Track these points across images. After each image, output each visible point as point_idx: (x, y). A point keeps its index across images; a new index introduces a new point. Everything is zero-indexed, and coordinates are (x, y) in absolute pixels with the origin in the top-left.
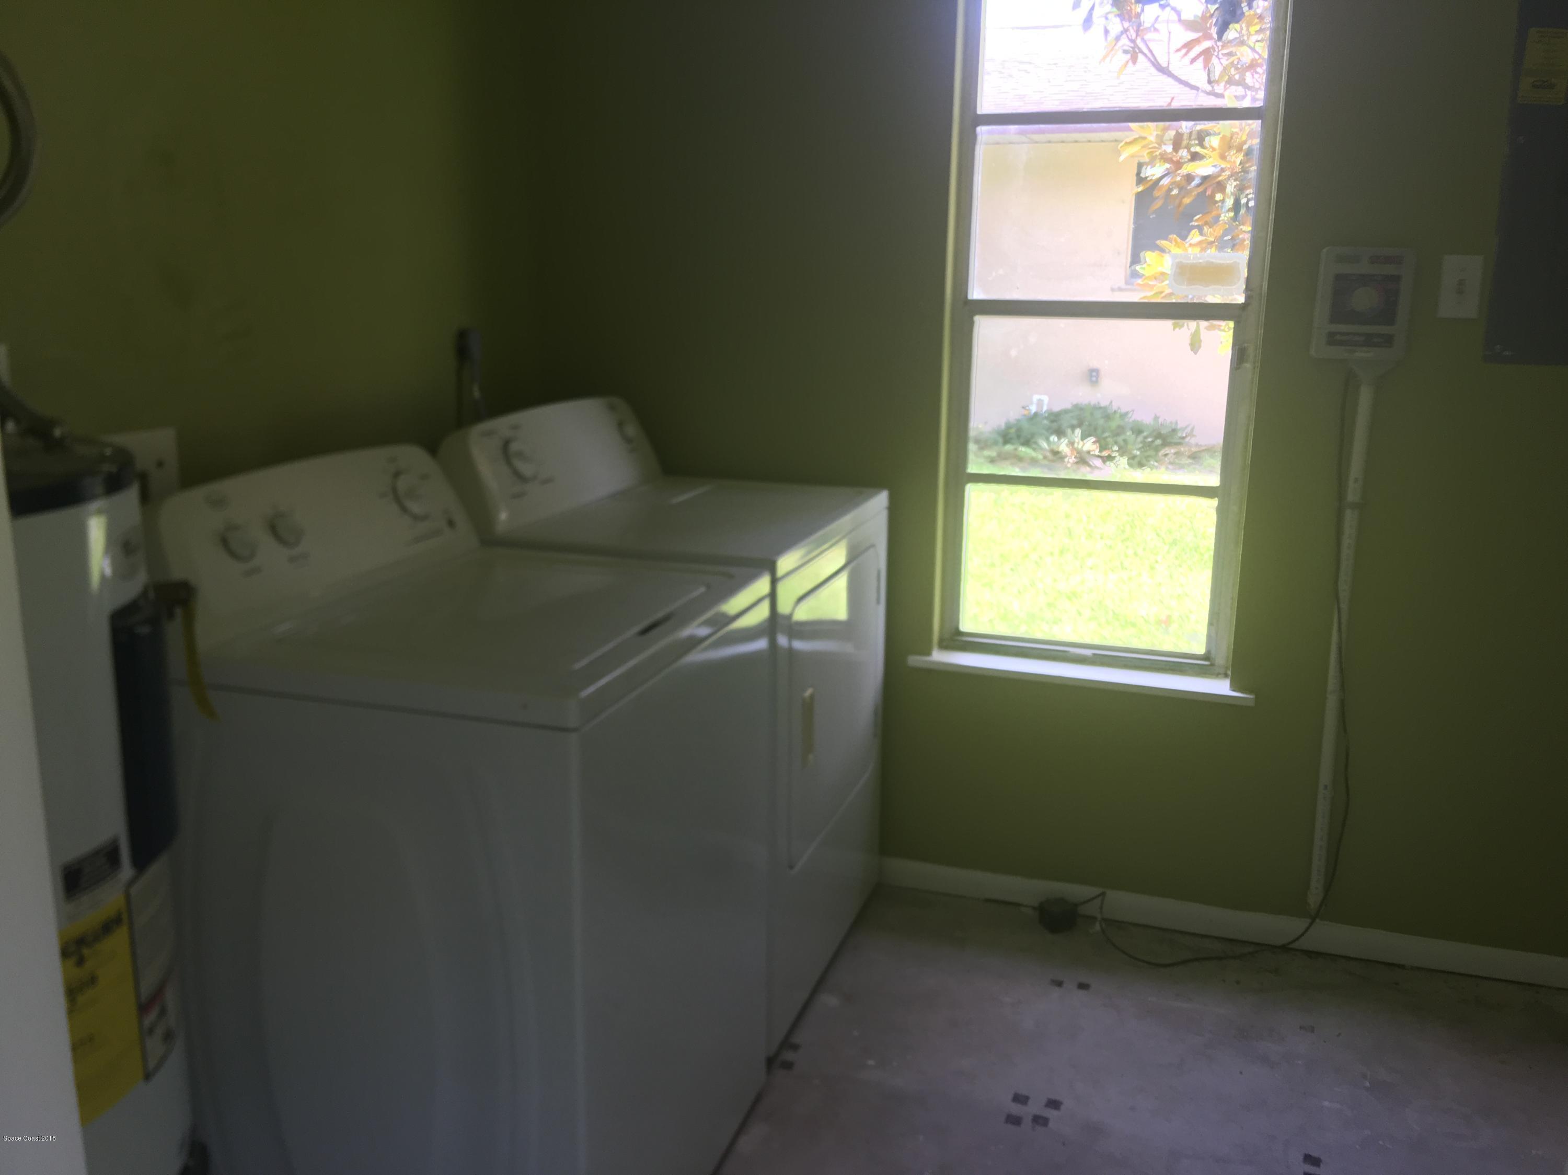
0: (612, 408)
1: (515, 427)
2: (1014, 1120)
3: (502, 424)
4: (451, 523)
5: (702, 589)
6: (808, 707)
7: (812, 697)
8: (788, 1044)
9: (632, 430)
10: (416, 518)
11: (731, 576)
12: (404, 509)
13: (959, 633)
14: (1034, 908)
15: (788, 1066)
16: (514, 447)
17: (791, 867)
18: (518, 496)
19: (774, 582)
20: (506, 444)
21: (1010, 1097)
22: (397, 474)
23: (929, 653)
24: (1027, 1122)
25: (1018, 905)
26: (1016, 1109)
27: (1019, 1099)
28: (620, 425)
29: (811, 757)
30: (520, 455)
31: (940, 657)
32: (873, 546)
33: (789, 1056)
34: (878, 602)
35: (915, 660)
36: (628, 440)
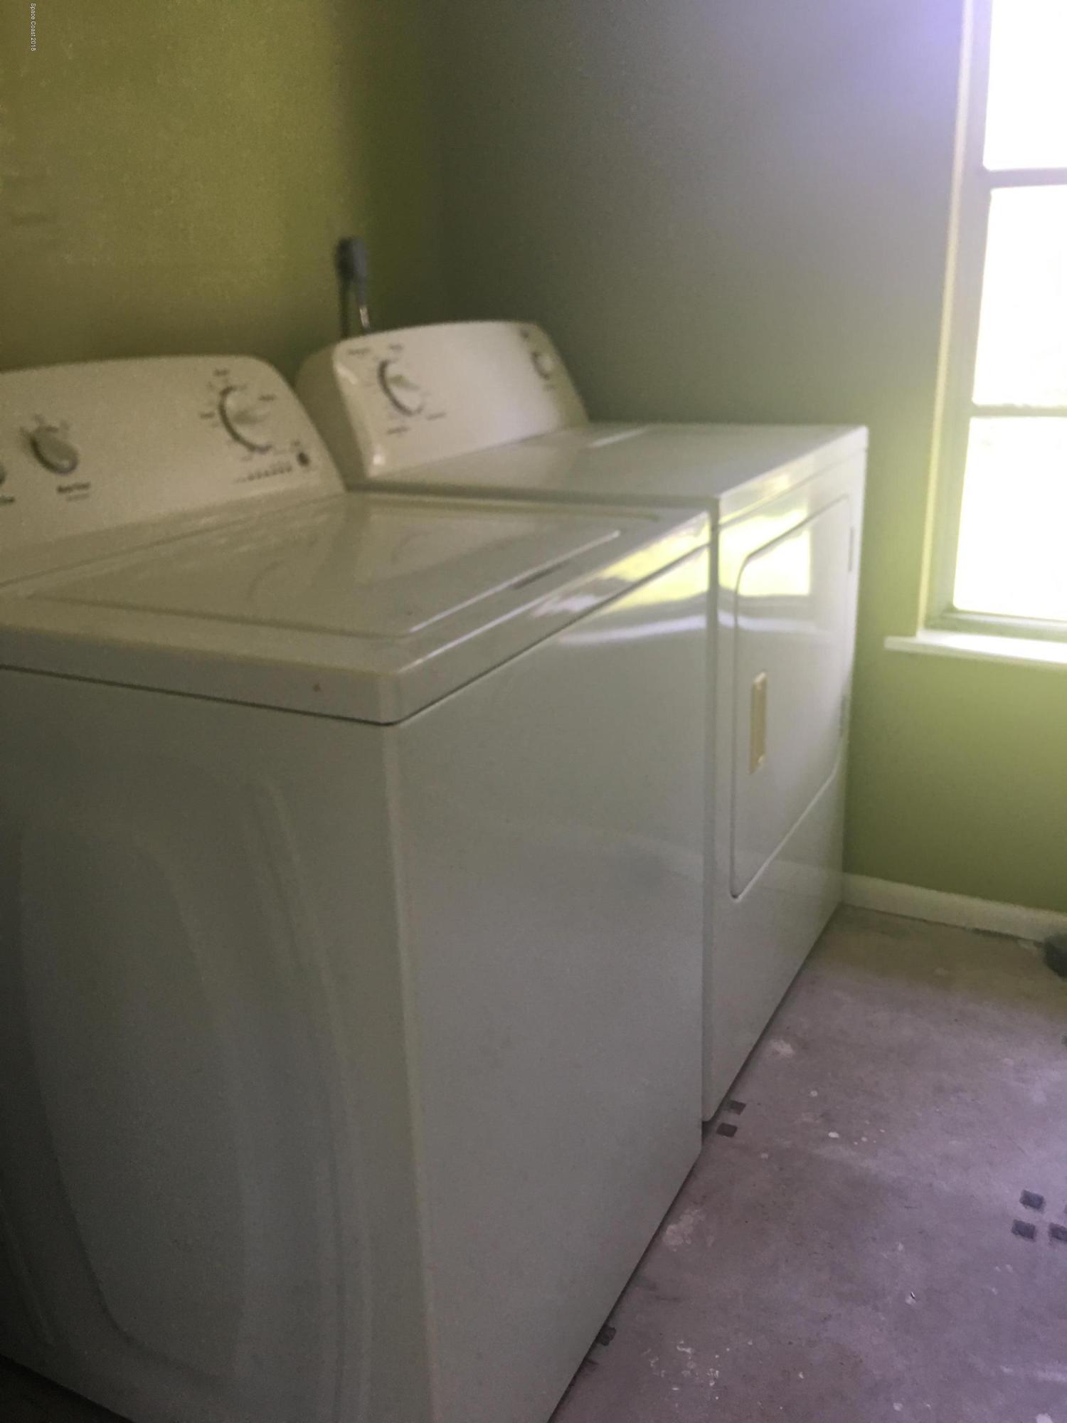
0: (525, 335)
1: (397, 348)
2: (1025, 1231)
3: (380, 343)
4: (303, 459)
5: (616, 534)
6: (759, 698)
7: (764, 683)
8: (731, 1104)
9: (549, 362)
10: (252, 447)
11: (655, 519)
12: (236, 437)
13: (951, 609)
14: (1037, 944)
15: (730, 1131)
16: (392, 371)
17: (735, 896)
18: (399, 431)
19: (715, 530)
20: (383, 367)
21: (1018, 1196)
22: (225, 392)
23: (912, 634)
24: (1043, 1232)
25: (1014, 939)
26: (1027, 1215)
27: (1032, 1201)
28: (535, 356)
29: (761, 759)
30: (399, 380)
31: (927, 639)
32: (845, 496)
33: (731, 1118)
34: (850, 568)
35: (894, 643)
36: (544, 375)
